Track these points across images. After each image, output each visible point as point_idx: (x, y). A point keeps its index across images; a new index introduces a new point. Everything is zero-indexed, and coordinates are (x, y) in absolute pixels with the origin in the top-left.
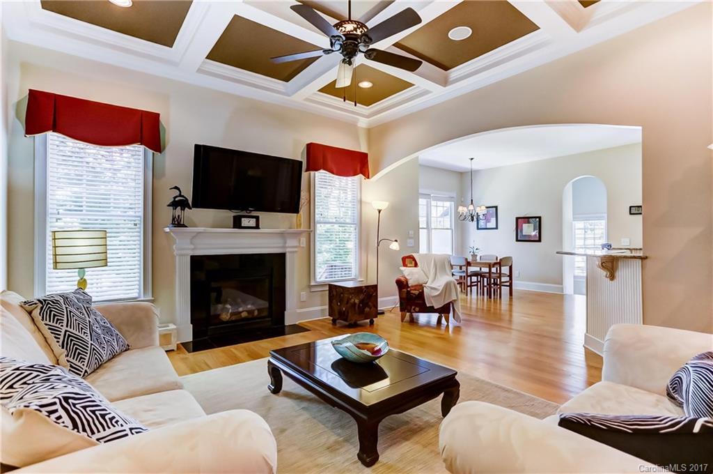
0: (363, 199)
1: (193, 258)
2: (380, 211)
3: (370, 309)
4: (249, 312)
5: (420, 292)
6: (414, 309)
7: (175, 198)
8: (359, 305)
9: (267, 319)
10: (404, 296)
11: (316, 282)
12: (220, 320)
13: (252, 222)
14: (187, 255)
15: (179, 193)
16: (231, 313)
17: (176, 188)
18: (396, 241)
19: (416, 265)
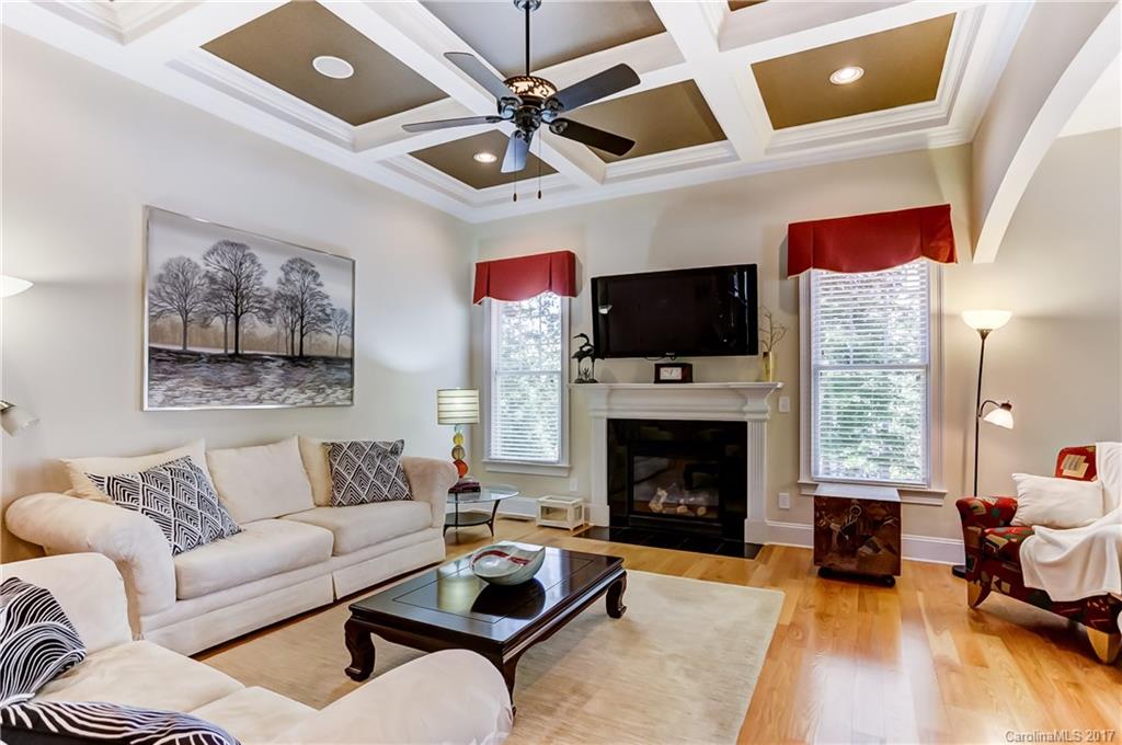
0: (946, 309)
1: (610, 421)
2: (984, 336)
3: (877, 550)
4: (691, 507)
5: (1010, 543)
6: (998, 584)
7: (581, 348)
8: (840, 537)
9: (716, 524)
10: (975, 545)
11: (812, 479)
12: (649, 508)
13: (676, 373)
14: (601, 418)
15: (586, 341)
16: (663, 504)
17: (582, 335)
18: (1007, 406)
19: (1090, 474)
